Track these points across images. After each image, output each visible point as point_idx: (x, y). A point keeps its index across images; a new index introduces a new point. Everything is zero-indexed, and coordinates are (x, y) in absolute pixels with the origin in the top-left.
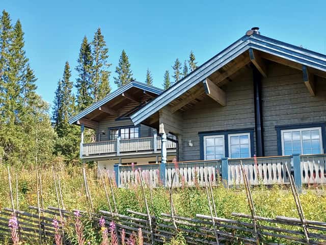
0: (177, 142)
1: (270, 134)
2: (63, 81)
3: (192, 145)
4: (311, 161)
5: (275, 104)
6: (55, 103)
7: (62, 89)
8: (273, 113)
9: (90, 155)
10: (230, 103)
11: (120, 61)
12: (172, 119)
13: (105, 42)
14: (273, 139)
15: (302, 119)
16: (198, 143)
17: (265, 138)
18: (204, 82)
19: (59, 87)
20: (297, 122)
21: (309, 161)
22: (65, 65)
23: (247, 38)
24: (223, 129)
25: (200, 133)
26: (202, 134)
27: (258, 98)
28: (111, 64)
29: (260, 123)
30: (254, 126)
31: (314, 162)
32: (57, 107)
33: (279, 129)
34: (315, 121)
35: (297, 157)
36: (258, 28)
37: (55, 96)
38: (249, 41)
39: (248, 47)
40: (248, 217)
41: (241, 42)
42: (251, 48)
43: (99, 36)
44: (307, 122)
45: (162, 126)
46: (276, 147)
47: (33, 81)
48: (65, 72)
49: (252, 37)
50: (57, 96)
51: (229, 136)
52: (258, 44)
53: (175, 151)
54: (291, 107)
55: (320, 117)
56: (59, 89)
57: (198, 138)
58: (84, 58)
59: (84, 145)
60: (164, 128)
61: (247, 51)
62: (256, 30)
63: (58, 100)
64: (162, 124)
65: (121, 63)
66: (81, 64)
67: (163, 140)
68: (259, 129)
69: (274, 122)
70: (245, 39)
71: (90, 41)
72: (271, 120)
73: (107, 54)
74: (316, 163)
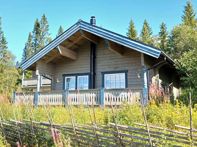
0: (51, 80)
1: (99, 77)
2: (27, 43)
3: (59, 82)
4: (110, 92)
5: (102, 59)
6: (23, 56)
7: (27, 48)
8: (101, 64)
9: (28, 86)
10: (80, 59)
11: (58, 32)
12: (45, 67)
13: (47, 21)
14: (100, 79)
15: (116, 68)
16: (62, 81)
17: (96, 79)
18: (57, 47)
19: (26, 47)
20: (113, 69)
21: (109, 92)
22: (29, 34)
23: (79, 23)
24: (75, 73)
25: (63, 75)
26: (64, 75)
27: (92, 56)
28: (51, 34)
29: (93, 70)
30: (90, 72)
31: (111, 93)
32: (24, 58)
33: (103, 73)
34: (122, 69)
35: (103, 90)
36: (94, 17)
37: (23, 52)
38: (80, 25)
39: (79, 28)
40: (30, 122)
41: (76, 25)
42: (80, 29)
43: (44, 18)
44: (117, 70)
45: (37, 71)
46: (101, 84)
47: (5, 44)
48: (29, 38)
49: (81, 23)
50: (24, 52)
51: (78, 77)
52: (84, 27)
53: (50, 85)
54: (110, 61)
55: (125, 67)
56: (26, 48)
57: (62, 78)
58: (36, 30)
59: (24, 80)
60: (39, 72)
61: (79, 31)
62: (93, 18)
63: (25, 54)
64: (38, 70)
65: (59, 33)
66: (34, 34)
67: (38, 79)
68: (92, 73)
69: (101, 70)
70: (78, 24)
71: (39, 21)
72: (100, 68)
73: (48, 28)
74: (112, 93)
